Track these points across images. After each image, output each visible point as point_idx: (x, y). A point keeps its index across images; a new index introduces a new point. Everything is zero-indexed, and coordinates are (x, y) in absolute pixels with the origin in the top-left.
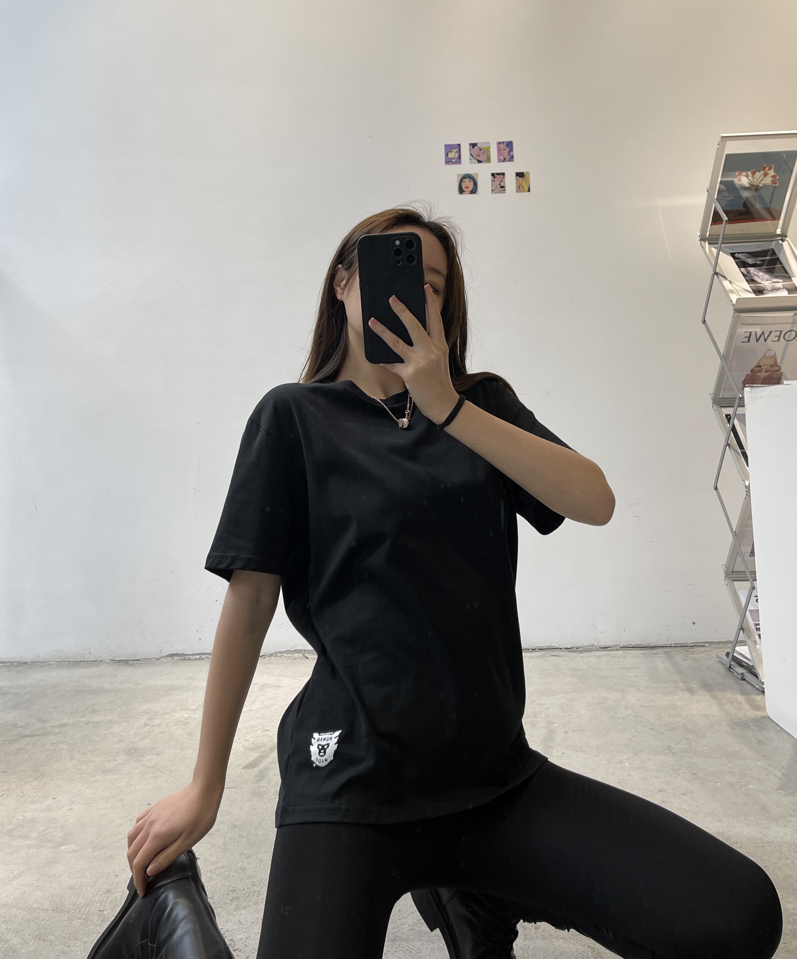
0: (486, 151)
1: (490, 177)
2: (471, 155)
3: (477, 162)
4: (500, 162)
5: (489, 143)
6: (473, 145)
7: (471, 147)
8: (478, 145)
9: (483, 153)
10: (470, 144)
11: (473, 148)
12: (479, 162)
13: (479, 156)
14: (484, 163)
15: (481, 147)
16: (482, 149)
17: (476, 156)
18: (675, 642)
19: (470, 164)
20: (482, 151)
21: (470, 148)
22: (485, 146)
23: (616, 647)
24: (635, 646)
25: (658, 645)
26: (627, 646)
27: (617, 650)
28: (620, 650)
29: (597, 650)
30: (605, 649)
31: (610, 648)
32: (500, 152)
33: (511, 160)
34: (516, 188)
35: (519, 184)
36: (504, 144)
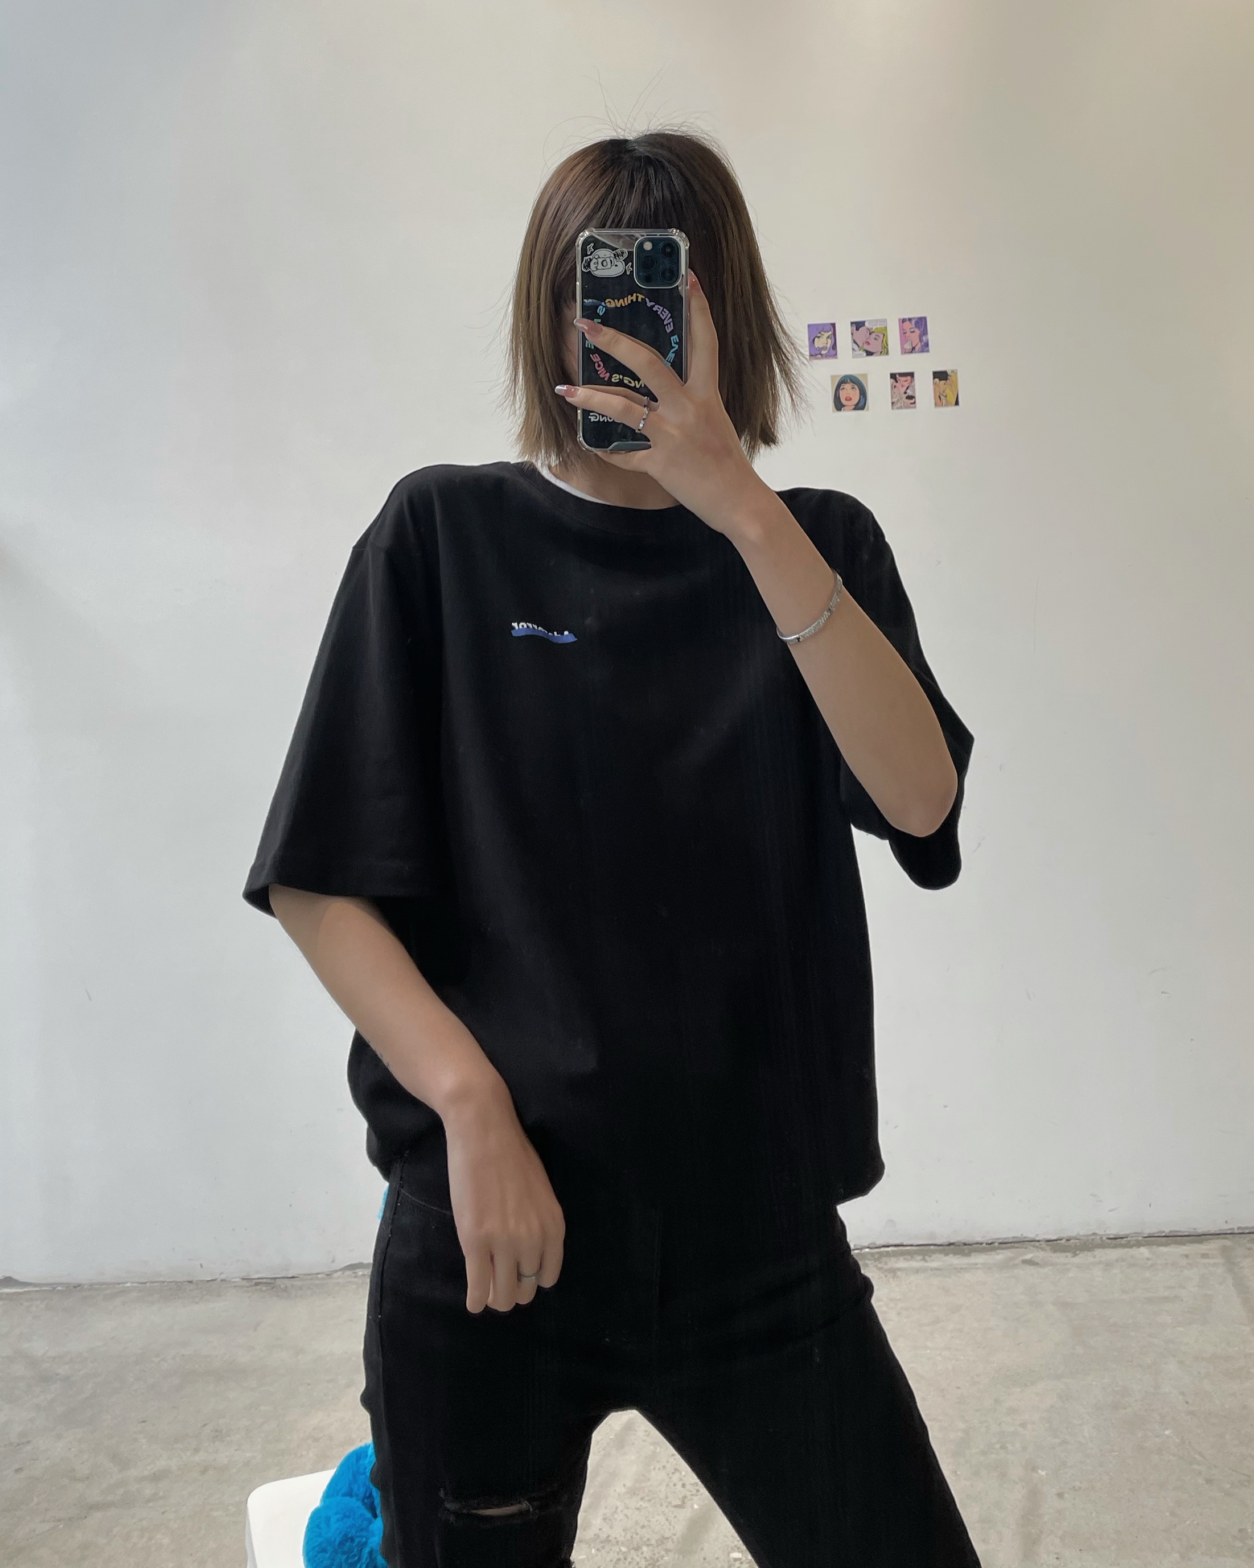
0: (882, 336)
1: (889, 381)
2: (855, 342)
3: (865, 354)
4: (905, 353)
5: (885, 321)
6: (858, 325)
7: (855, 328)
8: (866, 324)
9: (875, 339)
10: (852, 323)
11: (857, 329)
12: (869, 354)
13: (868, 343)
14: (876, 356)
15: (872, 328)
16: (873, 332)
17: (863, 344)
18: (1239, 1226)
19: (853, 357)
20: (873, 335)
21: (852, 330)
22: (878, 326)
23: (1136, 1238)
24: (1170, 1235)
25: (1210, 1231)
26: (1156, 1235)
27: (1139, 1244)
28: (1144, 1246)
29: (1102, 1245)
30: (1116, 1241)
31: (1126, 1239)
32: (905, 337)
33: (926, 349)
34: (935, 399)
35: (940, 392)
36: (911, 323)
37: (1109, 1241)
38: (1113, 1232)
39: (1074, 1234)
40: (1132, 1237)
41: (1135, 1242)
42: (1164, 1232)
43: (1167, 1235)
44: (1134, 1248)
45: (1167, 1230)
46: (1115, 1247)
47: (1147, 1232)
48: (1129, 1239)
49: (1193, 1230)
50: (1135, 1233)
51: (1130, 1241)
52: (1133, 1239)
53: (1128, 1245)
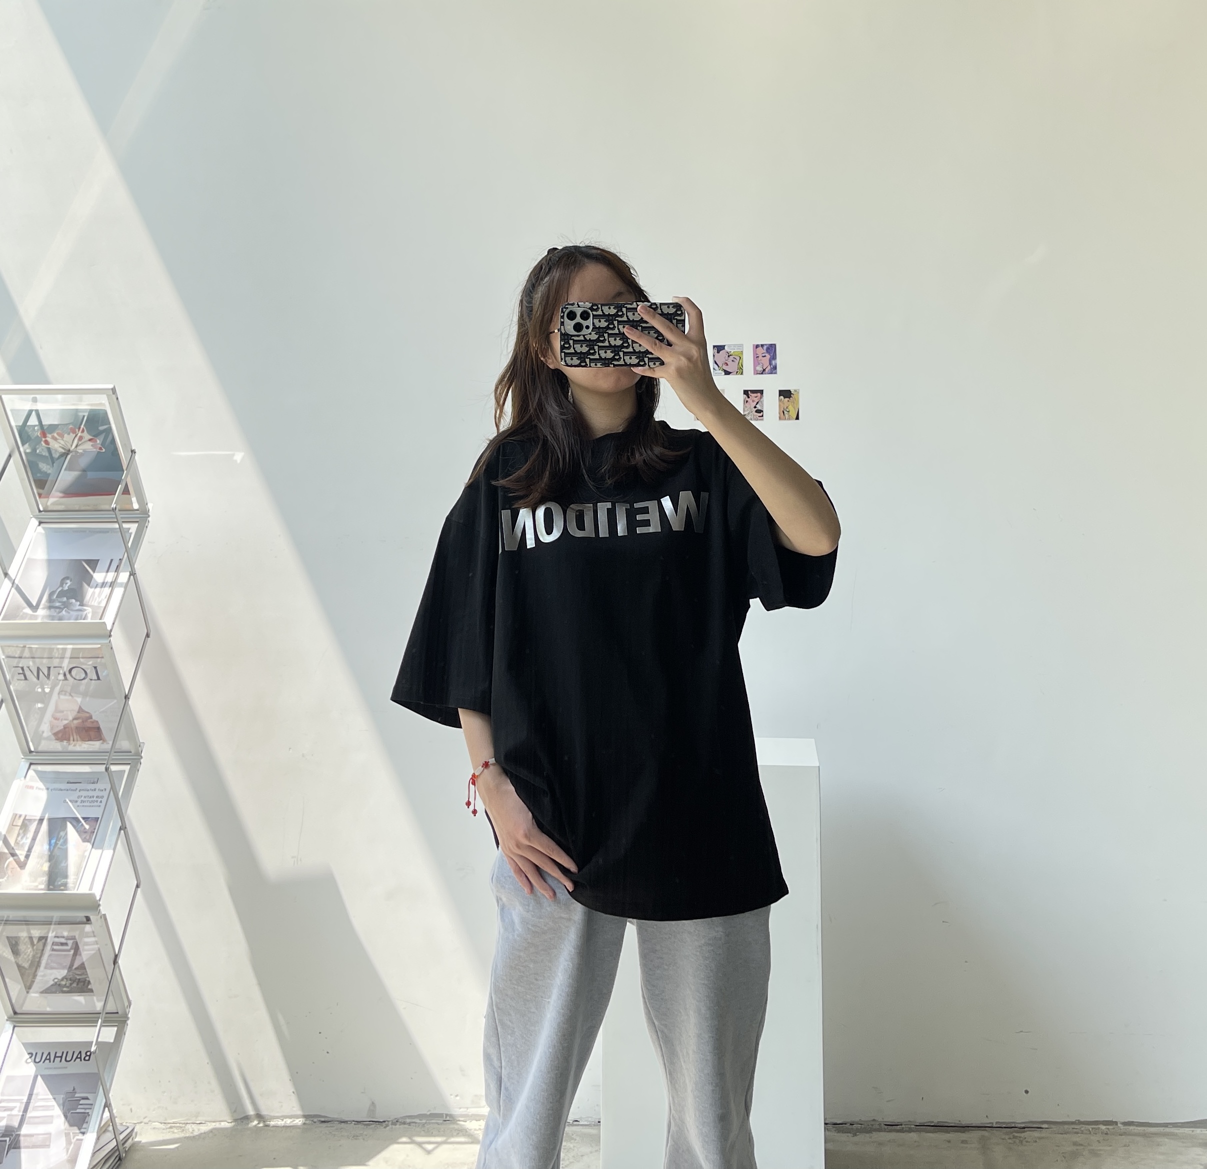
0: (738, 358)
1: (742, 396)
2: (716, 362)
3: (724, 373)
4: (757, 374)
5: (741, 345)
6: (719, 348)
7: (716, 351)
8: (726, 348)
9: (733, 361)
10: (714, 347)
11: (718, 352)
12: (727, 373)
13: (727, 365)
14: (734, 375)
15: (731, 352)
16: (731, 355)
17: (722, 364)
18: (998, 1121)
20: (731, 357)
21: (715, 352)
22: (734, 351)
23: (909, 1126)
24: (938, 1125)
25: (972, 1124)
26: (926, 1124)
27: (910, 1131)
28: (914, 1131)
29: (879, 1130)
30: (892, 1126)
31: (901, 1126)
32: (758, 360)
33: (774, 372)
34: (779, 413)
35: (784, 409)
36: (763, 348)
37: (886, 1127)
38: (890, 1119)
39: (857, 1119)
40: (905, 1125)
41: (907, 1129)
42: (933, 1122)
43: (936, 1124)
44: (907, 1133)
45: (936, 1121)
46: (890, 1131)
47: (919, 1121)
48: (903, 1126)
49: (958, 1122)
50: (909, 1121)
51: (903, 1128)
52: (907, 1126)
53: (902, 1131)
